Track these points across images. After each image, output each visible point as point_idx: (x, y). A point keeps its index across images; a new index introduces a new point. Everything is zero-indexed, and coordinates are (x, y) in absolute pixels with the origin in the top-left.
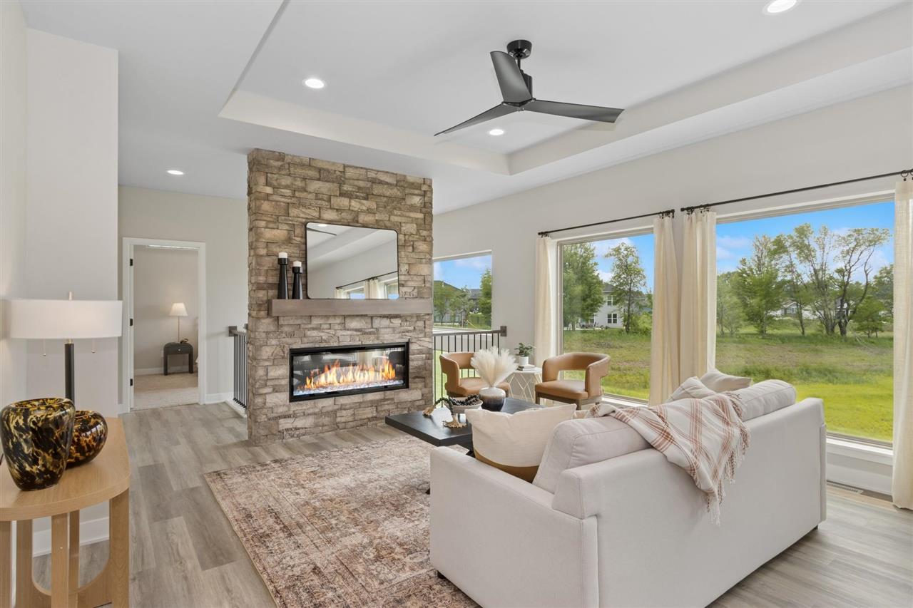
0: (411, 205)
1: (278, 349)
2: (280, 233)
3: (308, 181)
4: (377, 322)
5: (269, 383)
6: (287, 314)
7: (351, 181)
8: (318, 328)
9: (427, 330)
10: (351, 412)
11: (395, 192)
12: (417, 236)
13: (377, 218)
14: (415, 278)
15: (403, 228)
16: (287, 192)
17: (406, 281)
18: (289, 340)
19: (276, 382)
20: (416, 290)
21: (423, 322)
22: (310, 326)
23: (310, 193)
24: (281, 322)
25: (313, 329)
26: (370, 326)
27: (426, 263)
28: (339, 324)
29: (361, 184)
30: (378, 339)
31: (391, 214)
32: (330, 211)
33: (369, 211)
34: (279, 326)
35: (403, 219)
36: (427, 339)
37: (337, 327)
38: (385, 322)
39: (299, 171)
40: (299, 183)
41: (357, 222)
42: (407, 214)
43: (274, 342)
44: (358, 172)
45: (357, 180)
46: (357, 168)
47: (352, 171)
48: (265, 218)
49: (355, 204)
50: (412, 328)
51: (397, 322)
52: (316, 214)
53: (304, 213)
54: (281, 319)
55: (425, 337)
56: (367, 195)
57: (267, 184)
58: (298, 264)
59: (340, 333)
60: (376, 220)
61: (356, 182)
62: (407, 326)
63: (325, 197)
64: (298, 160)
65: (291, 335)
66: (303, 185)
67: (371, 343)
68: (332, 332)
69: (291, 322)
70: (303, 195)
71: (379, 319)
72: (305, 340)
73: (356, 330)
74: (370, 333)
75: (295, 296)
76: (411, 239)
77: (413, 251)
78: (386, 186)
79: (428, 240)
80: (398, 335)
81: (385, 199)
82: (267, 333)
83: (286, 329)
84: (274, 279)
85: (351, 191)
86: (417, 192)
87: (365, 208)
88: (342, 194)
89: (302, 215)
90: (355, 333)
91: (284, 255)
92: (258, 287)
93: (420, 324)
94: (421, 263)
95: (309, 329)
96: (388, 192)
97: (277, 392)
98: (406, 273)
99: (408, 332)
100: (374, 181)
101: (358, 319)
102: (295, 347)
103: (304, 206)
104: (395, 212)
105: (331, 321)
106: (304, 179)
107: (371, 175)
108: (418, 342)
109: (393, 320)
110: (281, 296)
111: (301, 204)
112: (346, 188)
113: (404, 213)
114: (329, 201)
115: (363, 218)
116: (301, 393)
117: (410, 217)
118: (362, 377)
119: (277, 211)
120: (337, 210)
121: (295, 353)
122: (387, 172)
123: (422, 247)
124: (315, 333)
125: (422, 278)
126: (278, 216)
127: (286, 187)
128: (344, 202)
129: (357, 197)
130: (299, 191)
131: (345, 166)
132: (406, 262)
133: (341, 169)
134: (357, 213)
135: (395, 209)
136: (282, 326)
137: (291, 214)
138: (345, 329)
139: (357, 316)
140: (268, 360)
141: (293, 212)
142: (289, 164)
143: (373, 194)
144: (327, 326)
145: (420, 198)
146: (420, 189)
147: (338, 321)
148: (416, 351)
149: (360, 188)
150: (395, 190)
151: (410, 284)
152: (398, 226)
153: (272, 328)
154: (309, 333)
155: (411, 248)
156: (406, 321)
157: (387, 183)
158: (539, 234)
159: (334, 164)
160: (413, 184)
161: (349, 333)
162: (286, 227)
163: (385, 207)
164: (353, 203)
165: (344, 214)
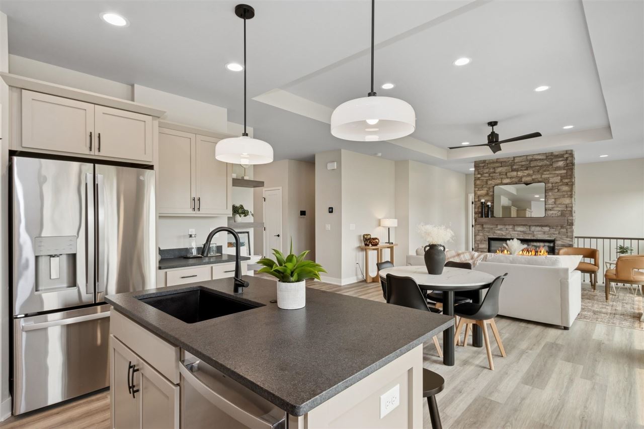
0: (557, 167)
1: (483, 237)
2: (483, 192)
3: (496, 169)
4: (533, 228)
5: (479, 250)
6: (486, 223)
7: (518, 164)
8: (500, 230)
9: (569, 234)
11: (546, 162)
12: (561, 183)
14: (560, 206)
15: (550, 181)
16: (487, 175)
17: (553, 208)
18: (488, 234)
20: (560, 212)
23: (497, 173)
24: (484, 227)
25: (498, 230)
26: (529, 230)
27: (567, 197)
29: (523, 163)
30: (534, 236)
31: (542, 174)
32: (507, 179)
33: (529, 175)
34: (483, 228)
35: (551, 176)
36: (569, 239)
37: (510, 230)
38: (539, 229)
39: (492, 165)
40: (492, 170)
41: (521, 181)
42: (554, 172)
43: (481, 234)
44: (521, 158)
45: (521, 162)
46: (521, 156)
47: (518, 158)
49: (520, 174)
50: (557, 232)
51: (546, 229)
52: (499, 182)
53: (494, 182)
54: (483, 225)
55: (567, 237)
56: (528, 168)
58: (489, 204)
59: (511, 232)
60: (533, 179)
61: (520, 163)
62: (552, 231)
63: (504, 173)
64: (491, 161)
65: (489, 232)
66: (494, 170)
67: (529, 238)
68: (508, 232)
69: (488, 227)
70: (494, 174)
72: (495, 234)
73: (521, 232)
74: (529, 234)
75: (487, 216)
76: (556, 185)
77: (558, 192)
78: (539, 161)
79: (571, 185)
80: (547, 236)
81: (538, 167)
82: (479, 231)
83: (486, 229)
84: (480, 210)
85: (518, 168)
86: (561, 159)
87: (526, 174)
88: (513, 170)
90: (520, 233)
91: (483, 201)
92: (475, 213)
93: (564, 230)
94: (564, 197)
95: (496, 230)
96: (540, 164)
99: (554, 234)
100: (531, 161)
101: (522, 226)
102: (490, 237)
103: (494, 179)
104: (545, 173)
105: (507, 227)
106: (494, 168)
107: (529, 158)
108: (562, 240)
109: (543, 228)
110: (482, 216)
111: (493, 179)
112: (514, 167)
113: (552, 172)
114: (506, 175)
115: (525, 180)
117: (556, 174)
119: (483, 183)
120: (510, 178)
121: (490, 239)
122: (540, 154)
123: (566, 188)
124: (499, 232)
125: (565, 205)
126: (483, 185)
127: (486, 173)
128: (514, 174)
129: (521, 170)
130: (492, 173)
131: (514, 157)
132: (553, 197)
133: (513, 159)
134: (521, 178)
135: (545, 171)
137: (488, 183)
138: (515, 231)
139: (522, 225)
140: (479, 241)
141: (490, 182)
142: (487, 164)
143: (531, 167)
144: (505, 229)
145: (563, 162)
146: (563, 157)
147: (511, 227)
148: (560, 245)
149: (522, 166)
150: (545, 161)
151: (556, 209)
152: (547, 179)
153: (480, 229)
154: (496, 232)
155: (557, 190)
156: (553, 228)
157: (540, 159)
159: (509, 158)
160: (557, 155)
161: (516, 232)
162: (487, 189)
163: (538, 171)
164: (519, 173)
165: (513, 180)
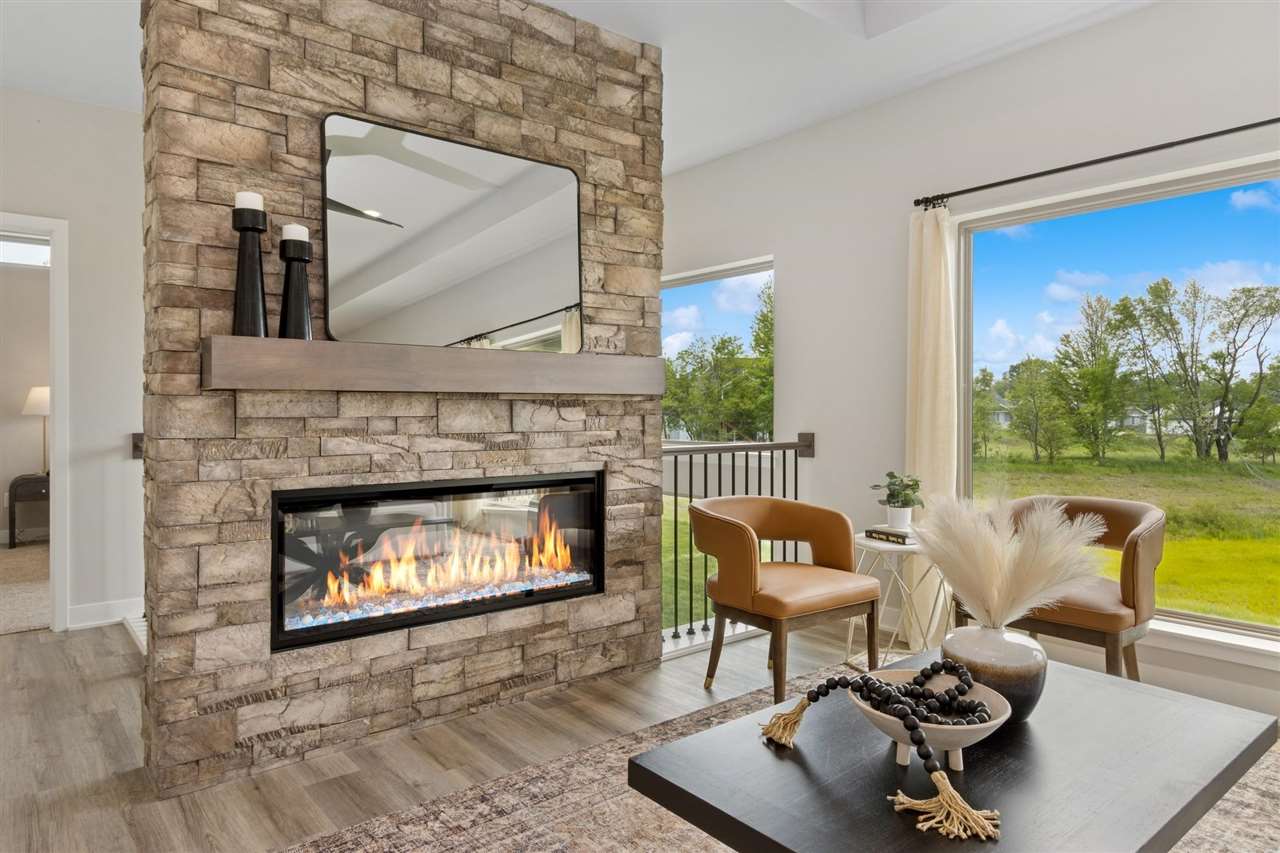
0: (612, 111)
1: (236, 492)
2: (241, 136)
4: (525, 416)
5: (202, 601)
6: (264, 385)
7: (456, 18)
8: (361, 430)
9: (649, 439)
10: (453, 667)
11: (571, 67)
12: (625, 194)
13: (524, 131)
14: (620, 303)
15: (591, 168)
17: (598, 309)
18: (269, 465)
19: (228, 595)
20: (622, 335)
21: (638, 419)
22: (335, 424)
23: (336, 29)
24: (247, 405)
25: (346, 432)
26: (505, 427)
27: (646, 266)
28: (422, 419)
29: (484, 29)
30: (526, 461)
31: (560, 125)
32: (394, 93)
33: (503, 109)
34: (236, 420)
35: (590, 145)
36: (649, 463)
37: (415, 428)
38: (546, 416)
41: (472, 134)
42: (602, 131)
43: (221, 470)
45: (472, 16)
48: (193, 85)
49: (466, 84)
50: (611, 434)
51: (575, 415)
52: (356, 96)
53: (316, 85)
54: (245, 399)
56: (500, 63)
58: (294, 230)
59: (423, 445)
60: (524, 137)
61: (468, 23)
63: (381, 49)
65: (279, 450)
67: (508, 472)
68: (401, 441)
69: (277, 411)
70: (315, 32)
71: (529, 408)
72: (322, 464)
73: (470, 437)
74: (506, 446)
75: (289, 328)
76: (610, 198)
77: (616, 232)
78: (547, 48)
79: (656, 211)
80: (577, 453)
81: (546, 82)
82: (198, 442)
83: (260, 431)
84: (220, 276)
85: (455, 46)
86: (624, 76)
87: (492, 99)
88: (430, 49)
89: (311, 92)
90: (466, 445)
91: (250, 200)
92: (168, 297)
93: (632, 423)
94: (634, 264)
95: (333, 433)
96: (555, 66)
97: (230, 623)
98: (598, 288)
99: (602, 443)
100: (518, 29)
101: (472, 405)
102: (289, 484)
103: (318, 67)
104: (573, 122)
105: (399, 409)
107: (511, 10)
108: (628, 471)
109: (566, 412)
110: (243, 325)
111: (306, 57)
112: (439, 32)
113: (594, 128)
114: (393, 62)
115: (485, 125)
116: (309, 621)
117: (608, 141)
118: (487, 567)
119: (232, 69)
120: (416, 93)
121: (289, 503)
122: (550, 10)
123: (638, 221)
124: (350, 445)
125: (637, 303)
126: (234, 85)
128: (436, 72)
129: (471, 65)
130: (303, 18)
132: (600, 258)
134: (472, 110)
135: (570, 111)
136: (247, 421)
137: (278, 85)
138: (439, 434)
139: (472, 396)
140: (201, 525)
141: (285, 78)
143: (513, 63)
144: (388, 425)
145: (632, 92)
146: (633, 71)
147: (420, 408)
148: (621, 495)
149: (478, 41)
150: (572, 63)
151: (608, 316)
152: (578, 159)
153: (215, 427)
154: (332, 444)
155: (610, 223)
156: (599, 414)
157: (549, 40)
158: (917, 203)
160: (615, 53)
161: (449, 444)
162: (260, 121)
163: (546, 105)
164: (461, 80)
165: (435, 108)
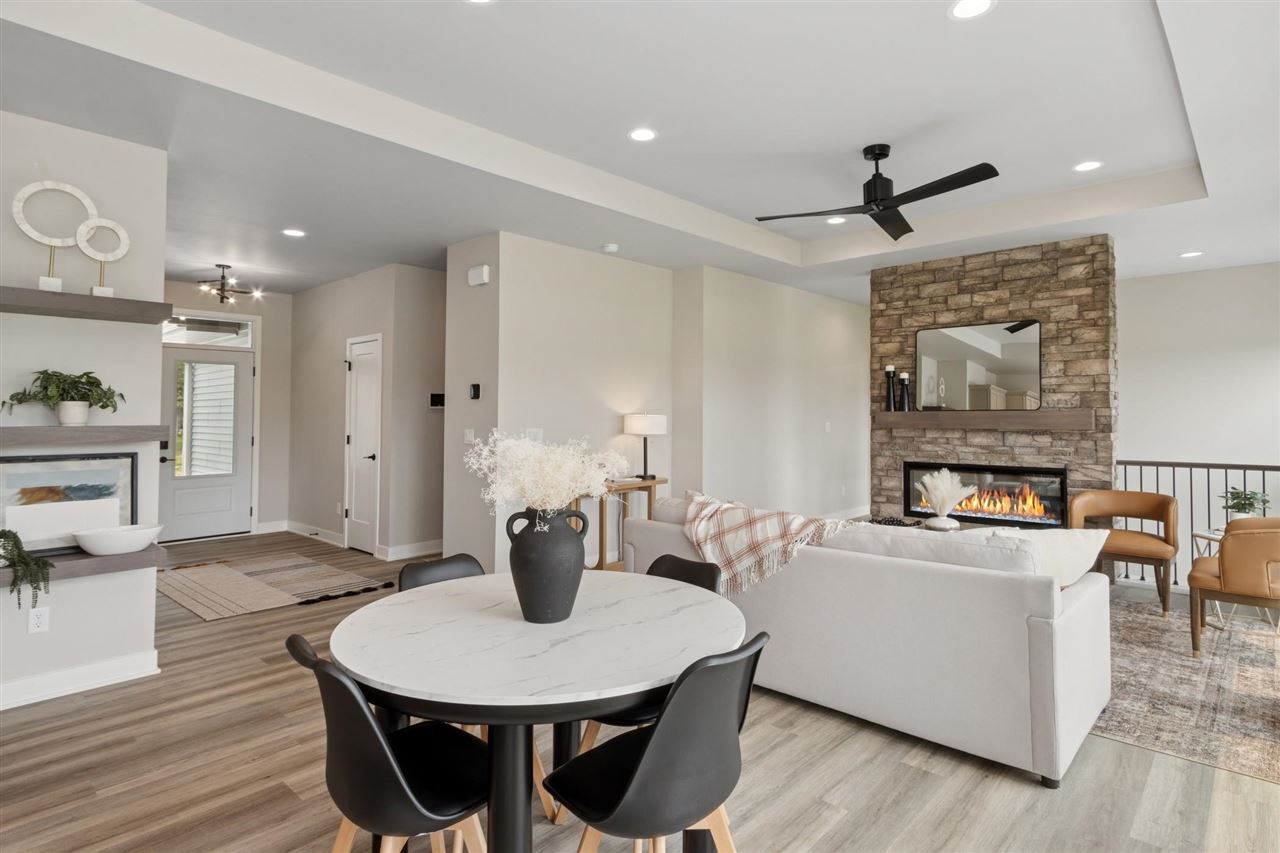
0: (1069, 280)
1: (891, 460)
2: (892, 347)
3: (921, 288)
4: (1011, 439)
5: (883, 493)
6: (898, 426)
7: (973, 273)
8: (933, 442)
9: (1101, 454)
11: (1041, 269)
12: (1079, 322)
13: (1010, 309)
14: (1077, 380)
15: (1052, 315)
16: (900, 304)
17: (1059, 385)
18: (903, 453)
19: (890, 494)
20: (1078, 397)
21: (1092, 443)
22: (924, 439)
24: (894, 434)
25: (928, 443)
26: (1001, 443)
27: (1096, 358)
28: (959, 439)
29: (986, 272)
30: (1013, 459)
31: (1032, 298)
32: (946, 314)
33: (1000, 302)
34: (892, 438)
35: (1054, 302)
36: (1101, 468)
37: (956, 442)
38: (1025, 439)
39: (913, 279)
40: (911, 292)
41: (982, 318)
42: (1062, 294)
43: (887, 453)
44: (982, 259)
45: (981, 269)
46: (980, 255)
47: (974, 260)
48: (878, 334)
49: (979, 299)
50: (1071, 450)
51: (1045, 440)
52: (930, 320)
53: (917, 321)
54: (894, 430)
55: (1097, 463)
56: (996, 283)
57: (881, 301)
58: (905, 376)
59: (959, 449)
60: (1010, 312)
61: (979, 273)
62: (1059, 445)
63: (941, 299)
64: (911, 269)
65: (905, 448)
66: (916, 292)
67: (1003, 464)
68: (950, 447)
69: (904, 434)
70: (917, 302)
71: (1014, 435)
72: (919, 454)
73: (982, 447)
74: (1001, 452)
75: (902, 408)
76: (1068, 326)
77: (1072, 343)
78: (1023, 266)
79: (1105, 325)
80: (1045, 458)
81: (1023, 282)
82: (882, 444)
83: (899, 441)
84: (884, 393)
85: (972, 285)
86: (1078, 259)
87: (992, 300)
88: (962, 291)
89: (915, 324)
90: (980, 451)
91: (890, 368)
92: (873, 400)
93: (1088, 444)
94: (1088, 358)
95: (923, 443)
96: (1028, 272)
97: (890, 502)
98: (1061, 373)
99: (1064, 455)
100: (1005, 265)
101: (983, 434)
102: (909, 460)
103: (917, 314)
104: (1040, 296)
105: (949, 435)
106: (918, 286)
107: (999, 258)
108: (1083, 470)
109: (1037, 438)
110: (888, 409)
111: (914, 313)
112: (965, 283)
113: (1056, 293)
114: (946, 302)
115: (988, 313)
116: (919, 509)
117: (1066, 297)
118: (992, 506)
119: (890, 325)
120: (956, 310)
122: (1024, 248)
123: (1090, 334)
124: (929, 447)
125: (1091, 378)
126: (891, 330)
127: (899, 299)
128: (965, 299)
129: (982, 290)
130: (912, 300)
131: (964, 259)
132: (1059, 358)
133: (960, 263)
134: (982, 309)
135: (1038, 291)
136: (895, 437)
137: (904, 325)
138: (967, 445)
139: (984, 430)
140: (881, 470)
141: (907, 322)
142: (902, 275)
143: (1004, 281)
144: (945, 440)
145: (1085, 265)
146: (1084, 254)
147: (957, 435)
148: (1077, 483)
149: (986, 278)
150: (1040, 266)
151: (1068, 388)
152: (1045, 312)
153: (885, 439)
154: (923, 447)
155: (1069, 339)
156: (1061, 439)
157: (1024, 261)
159: (950, 260)
160: (1070, 250)
161: (972, 449)
162: (899, 339)
163: (1024, 292)
164: (976, 298)
165: (963, 314)
